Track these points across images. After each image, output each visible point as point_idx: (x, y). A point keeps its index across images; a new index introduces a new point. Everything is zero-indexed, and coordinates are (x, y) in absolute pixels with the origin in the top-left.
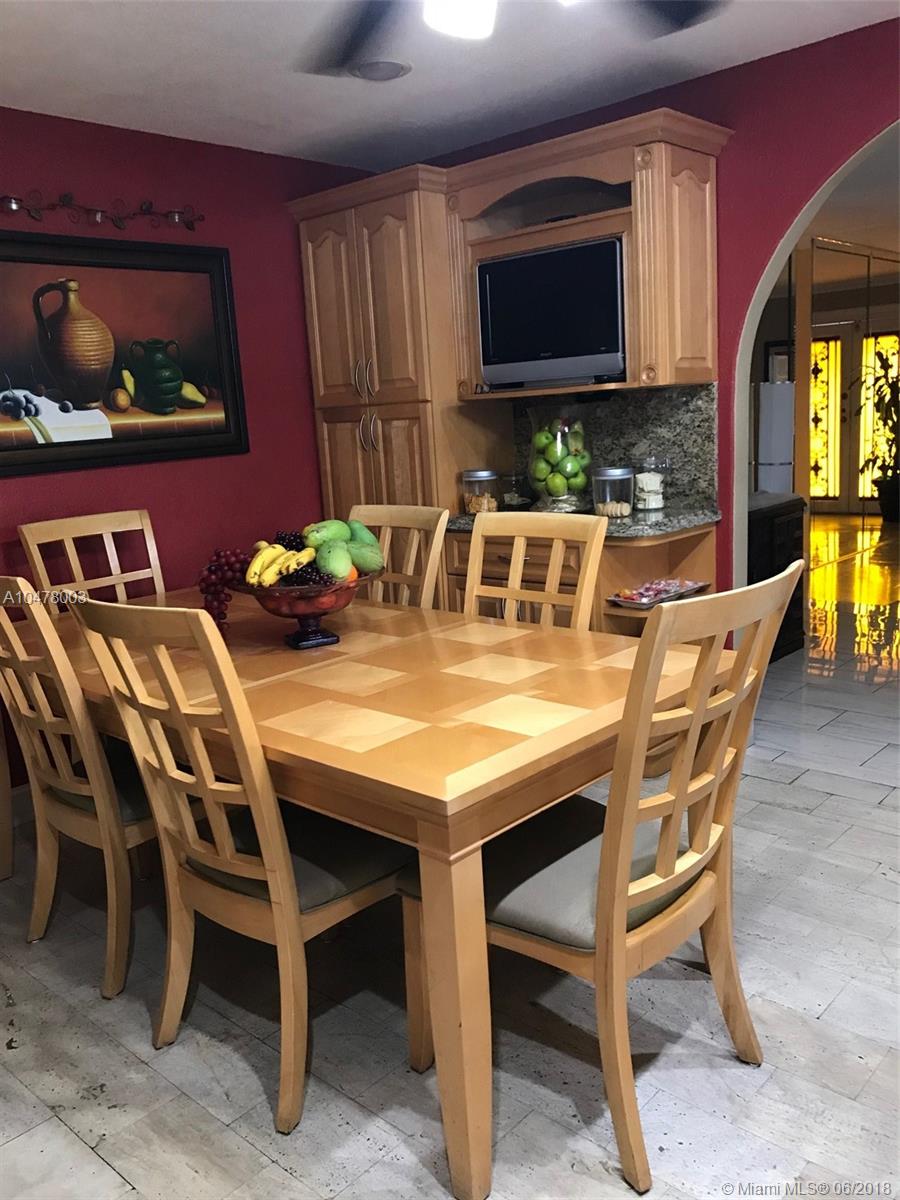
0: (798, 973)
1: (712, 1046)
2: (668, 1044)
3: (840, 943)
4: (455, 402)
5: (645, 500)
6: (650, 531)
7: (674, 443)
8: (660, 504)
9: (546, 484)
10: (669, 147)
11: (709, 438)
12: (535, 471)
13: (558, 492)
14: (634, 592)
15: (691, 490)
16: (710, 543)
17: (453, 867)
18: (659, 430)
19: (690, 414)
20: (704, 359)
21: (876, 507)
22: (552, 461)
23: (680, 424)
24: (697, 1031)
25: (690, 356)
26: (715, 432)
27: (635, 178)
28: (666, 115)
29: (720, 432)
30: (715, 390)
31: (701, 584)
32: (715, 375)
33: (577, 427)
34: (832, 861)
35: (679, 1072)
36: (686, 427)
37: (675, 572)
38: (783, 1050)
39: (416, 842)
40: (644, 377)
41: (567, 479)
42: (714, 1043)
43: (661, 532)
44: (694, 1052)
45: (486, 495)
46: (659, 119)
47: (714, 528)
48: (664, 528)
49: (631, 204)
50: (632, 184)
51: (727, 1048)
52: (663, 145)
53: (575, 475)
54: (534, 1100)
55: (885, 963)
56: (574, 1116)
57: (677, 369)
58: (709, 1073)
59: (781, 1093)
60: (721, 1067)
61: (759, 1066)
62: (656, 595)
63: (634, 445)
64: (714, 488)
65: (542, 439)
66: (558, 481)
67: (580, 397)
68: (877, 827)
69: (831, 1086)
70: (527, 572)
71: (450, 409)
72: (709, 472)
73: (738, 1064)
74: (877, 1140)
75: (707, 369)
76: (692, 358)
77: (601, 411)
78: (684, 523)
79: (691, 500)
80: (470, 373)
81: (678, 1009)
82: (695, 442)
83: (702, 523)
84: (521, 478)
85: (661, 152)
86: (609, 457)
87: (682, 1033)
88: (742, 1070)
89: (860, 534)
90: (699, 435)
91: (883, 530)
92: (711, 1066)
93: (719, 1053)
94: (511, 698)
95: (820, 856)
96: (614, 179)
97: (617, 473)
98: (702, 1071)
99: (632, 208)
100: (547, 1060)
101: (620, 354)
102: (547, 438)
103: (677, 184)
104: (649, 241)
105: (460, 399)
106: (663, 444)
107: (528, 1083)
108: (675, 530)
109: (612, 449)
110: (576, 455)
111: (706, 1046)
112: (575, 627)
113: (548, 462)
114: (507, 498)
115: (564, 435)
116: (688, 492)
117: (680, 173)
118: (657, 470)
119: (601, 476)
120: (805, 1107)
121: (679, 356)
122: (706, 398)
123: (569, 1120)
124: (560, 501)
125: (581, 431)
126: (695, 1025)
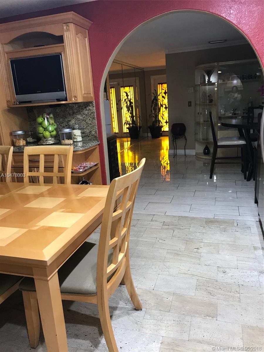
0: (144, 277)
1: (127, 308)
2: (114, 311)
3: (153, 265)
4: (7, 108)
5: (76, 138)
6: (81, 148)
7: (83, 120)
8: (81, 140)
9: (43, 135)
10: (74, 25)
11: (94, 118)
12: (39, 130)
13: (47, 137)
14: (77, 168)
15: (90, 135)
16: (97, 150)
17: (49, 282)
18: (78, 116)
19: (87, 111)
20: (90, 94)
21: (128, 135)
22: (44, 127)
23: (84, 114)
24: (121, 304)
25: (86, 93)
26: (95, 116)
27: (64, 34)
28: (73, 14)
29: (97, 116)
30: (94, 103)
31: (96, 163)
32: (94, 99)
33: (51, 116)
34: (144, 240)
35: (120, 320)
36: (86, 115)
37: (87, 160)
38: (147, 302)
39: (33, 275)
40: (73, 99)
41: (50, 133)
42: (128, 307)
43: (84, 149)
44: (122, 311)
45: (21, 139)
46: (70, 15)
47: (98, 146)
48: (85, 147)
49: (64, 43)
50: (64, 36)
51: (131, 307)
52: (72, 24)
53: (53, 131)
54: (77, 345)
55: (166, 268)
56: (92, 346)
57: (83, 97)
58: (128, 317)
59: (150, 316)
60: (131, 314)
61: (142, 310)
62: (84, 168)
63: (70, 121)
64: (97, 134)
65: (40, 120)
66: (47, 134)
67: (51, 106)
68: (153, 227)
69: (162, 310)
70: (46, 164)
71: (5, 110)
72: (95, 129)
73: (136, 311)
74: (178, 323)
75: (91, 97)
76: (87, 94)
77: (58, 110)
78: (90, 145)
79: (90, 138)
80: (11, 98)
81: (114, 299)
82: (90, 120)
83: (95, 145)
84: (32, 133)
85: (72, 26)
86: (62, 125)
87: (117, 306)
88: (137, 313)
89: (125, 143)
90: (90, 117)
91: (131, 141)
92: (129, 314)
93: (130, 309)
94: (54, 214)
95: (141, 239)
96: (57, 34)
97: (67, 130)
98: (126, 317)
99: (64, 44)
100: (78, 329)
101: (65, 92)
102: (42, 119)
103: (78, 38)
104: (71, 55)
105: (8, 106)
106: (80, 120)
107: (73, 340)
108: (88, 147)
109: (63, 122)
110: (52, 125)
111: (125, 308)
112: (66, 184)
113: (43, 127)
114: (28, 139)
115: (47, 118)
116: (89, 135)
117: (78, 34)
118: (78, 129)
119: (62, 131)
120: (157, 319)
121: (83, 93)
122: (92, 106)
123: (90, 348)
124: (49, 140)
125: (53, 117)
126: (121, 302)
